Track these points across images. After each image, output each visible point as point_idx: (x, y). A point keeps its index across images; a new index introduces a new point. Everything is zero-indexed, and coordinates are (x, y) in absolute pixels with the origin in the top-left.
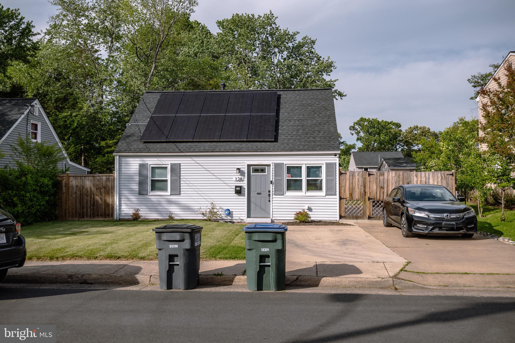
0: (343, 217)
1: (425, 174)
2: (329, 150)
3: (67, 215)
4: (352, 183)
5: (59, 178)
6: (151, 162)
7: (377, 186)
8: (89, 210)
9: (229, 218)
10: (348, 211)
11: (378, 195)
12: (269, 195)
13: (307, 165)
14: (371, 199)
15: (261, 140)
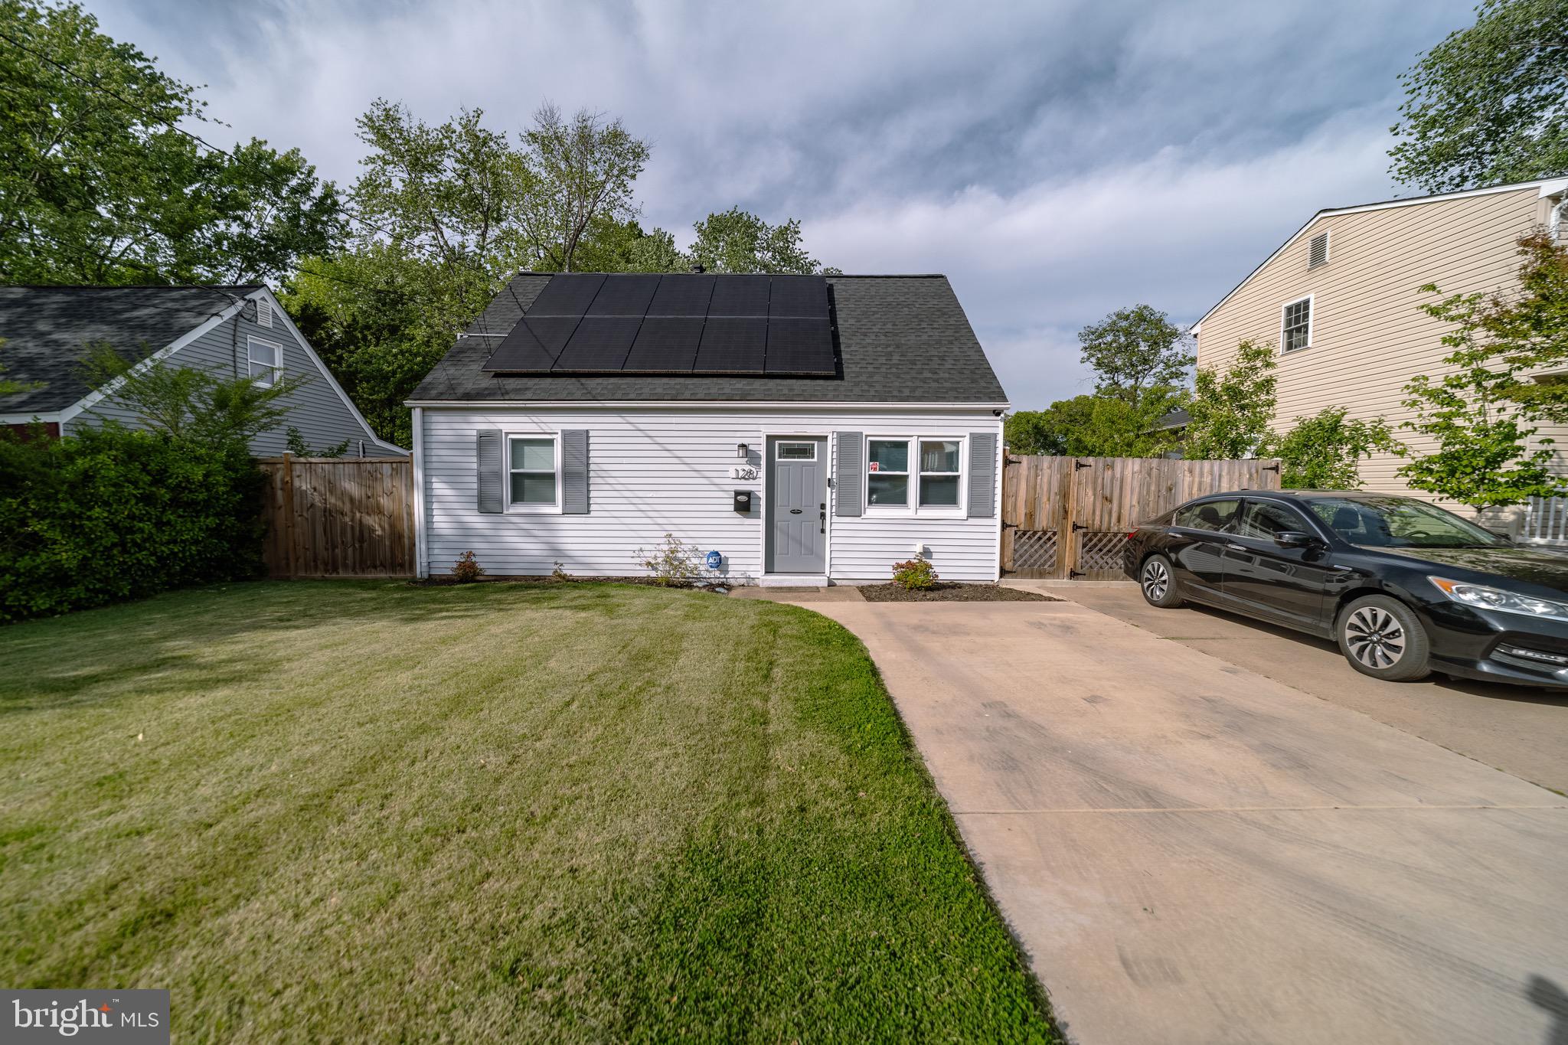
0: (1009, 572)
1: (1212, 467)
2: (978, 399)
3: (292, 565)
4: (1033, 488)
5: (263, 468)
6: (512, 425)
7: (1095, 495)
8: (350, 551)
9: (717, 574)
10: (1021, 556)
11: (1097, 518)
12: (823, 516)
13: (921, 439)
14: (1081, 527)
15: (801, 372)
